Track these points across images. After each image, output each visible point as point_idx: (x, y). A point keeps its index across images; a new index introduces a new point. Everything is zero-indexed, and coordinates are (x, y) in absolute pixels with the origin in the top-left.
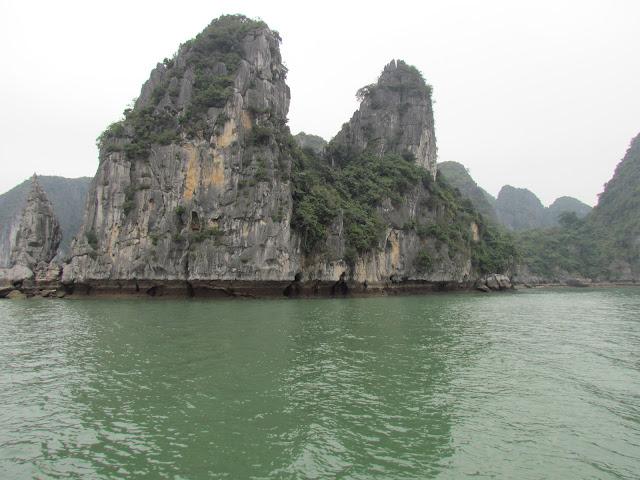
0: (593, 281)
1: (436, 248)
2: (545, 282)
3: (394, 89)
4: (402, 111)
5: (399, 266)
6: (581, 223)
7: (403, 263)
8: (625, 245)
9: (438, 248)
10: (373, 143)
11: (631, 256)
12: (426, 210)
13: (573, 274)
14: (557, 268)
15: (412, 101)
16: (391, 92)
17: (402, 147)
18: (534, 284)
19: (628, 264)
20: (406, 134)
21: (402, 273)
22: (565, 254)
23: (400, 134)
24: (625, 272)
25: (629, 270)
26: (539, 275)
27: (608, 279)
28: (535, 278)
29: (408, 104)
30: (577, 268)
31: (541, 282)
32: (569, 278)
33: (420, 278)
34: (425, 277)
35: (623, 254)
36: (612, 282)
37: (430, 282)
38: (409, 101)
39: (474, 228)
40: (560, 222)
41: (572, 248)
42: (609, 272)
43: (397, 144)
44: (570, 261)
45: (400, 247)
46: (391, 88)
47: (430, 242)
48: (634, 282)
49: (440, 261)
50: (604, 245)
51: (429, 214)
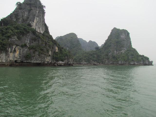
0: (99, 64)
1: (34, 52)
2: (88, 64)
3: (28, 4)
4: (30, 11)
5: (18, 57)
6: (99, 50)
7: (20, 57)
8: (107, 55)
9: (34, 53)
10: (18, 19)
11: (108, 58)
12: (33, 41)
13: (95, 62)
14: (91, 60)
15: (33, 8)
16: (27, 5)
17: (28, 22)
18: (85, 64)
19: (107, 60)
20: (30, 18)
21: (20, 60)
22: (94, 57)
23: (28, 18)
24: (106, 62)
25: (107, 61)
26: (87, 62)
27: (102, 64)
28: (86, 63)
29: (31, 9)
30: (96, 61)
31: (87, 64)
32: (94, 63)
33: (27, 61)
34: (29, 61)
35: (106, 57)
36: (103, 64)
37: (32, 63)
38: (32, 8)
39: (57, 48)
40: (95, 49)
41: (95, 56)
42: (103, 62)
43: (27, 21)
44: (94, 59)
45: (20, 52)
46: (27, 4)
47: (32, 51)
48: (108, 64)
49: (34, 56)
50: (103, 55)
51: (34, 42)
